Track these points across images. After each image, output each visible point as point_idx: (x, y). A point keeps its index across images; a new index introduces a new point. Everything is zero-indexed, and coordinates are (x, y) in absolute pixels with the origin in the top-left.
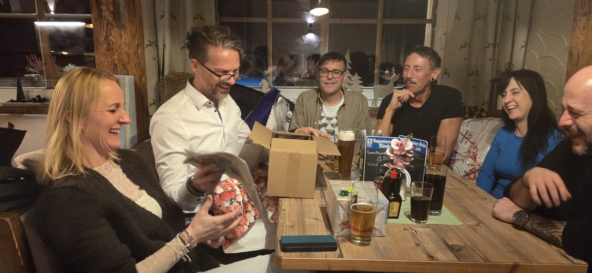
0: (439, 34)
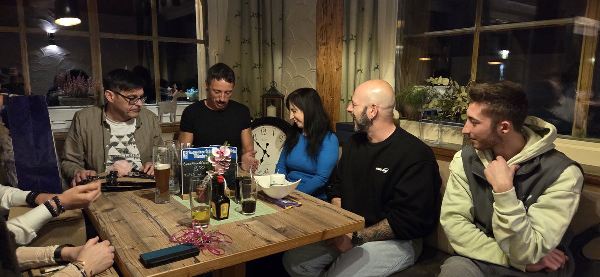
0: (213, 54)
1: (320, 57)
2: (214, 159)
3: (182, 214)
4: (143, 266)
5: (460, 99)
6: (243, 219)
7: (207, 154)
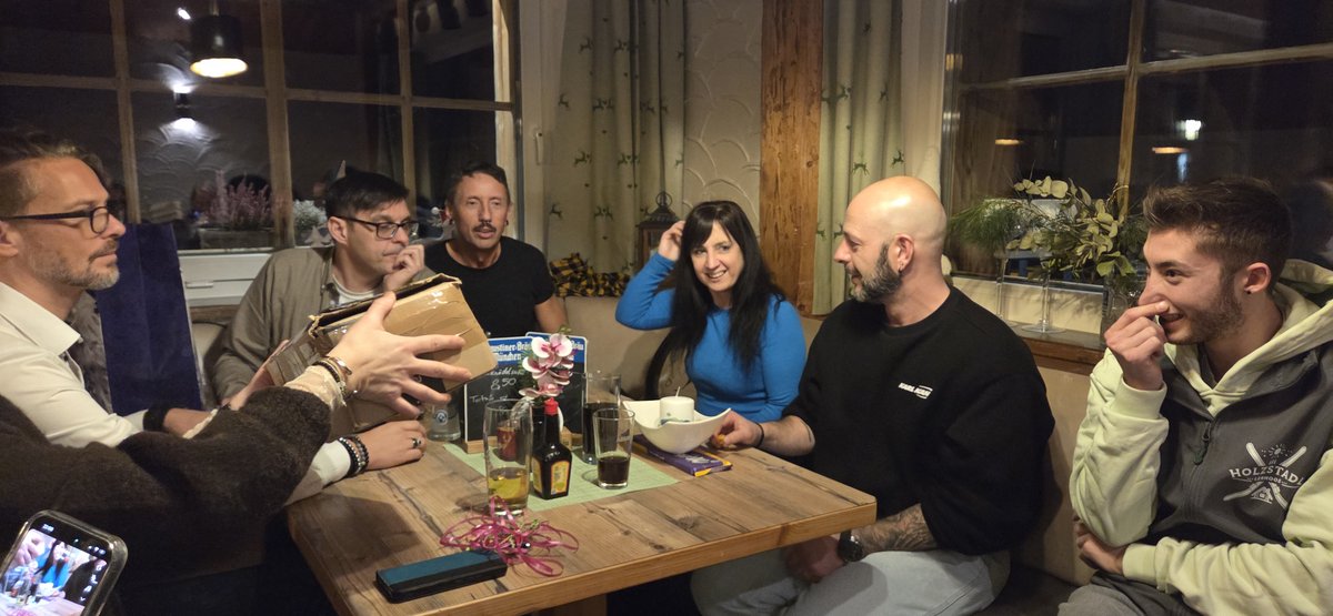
0: (531, 133)
1: (769, 137)
2: (535, 364)
3: (466, 484)
4: (383, 598)
5: (1093, 229)
6: (599, 497)
7: (519, 352)
